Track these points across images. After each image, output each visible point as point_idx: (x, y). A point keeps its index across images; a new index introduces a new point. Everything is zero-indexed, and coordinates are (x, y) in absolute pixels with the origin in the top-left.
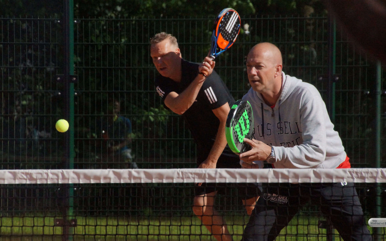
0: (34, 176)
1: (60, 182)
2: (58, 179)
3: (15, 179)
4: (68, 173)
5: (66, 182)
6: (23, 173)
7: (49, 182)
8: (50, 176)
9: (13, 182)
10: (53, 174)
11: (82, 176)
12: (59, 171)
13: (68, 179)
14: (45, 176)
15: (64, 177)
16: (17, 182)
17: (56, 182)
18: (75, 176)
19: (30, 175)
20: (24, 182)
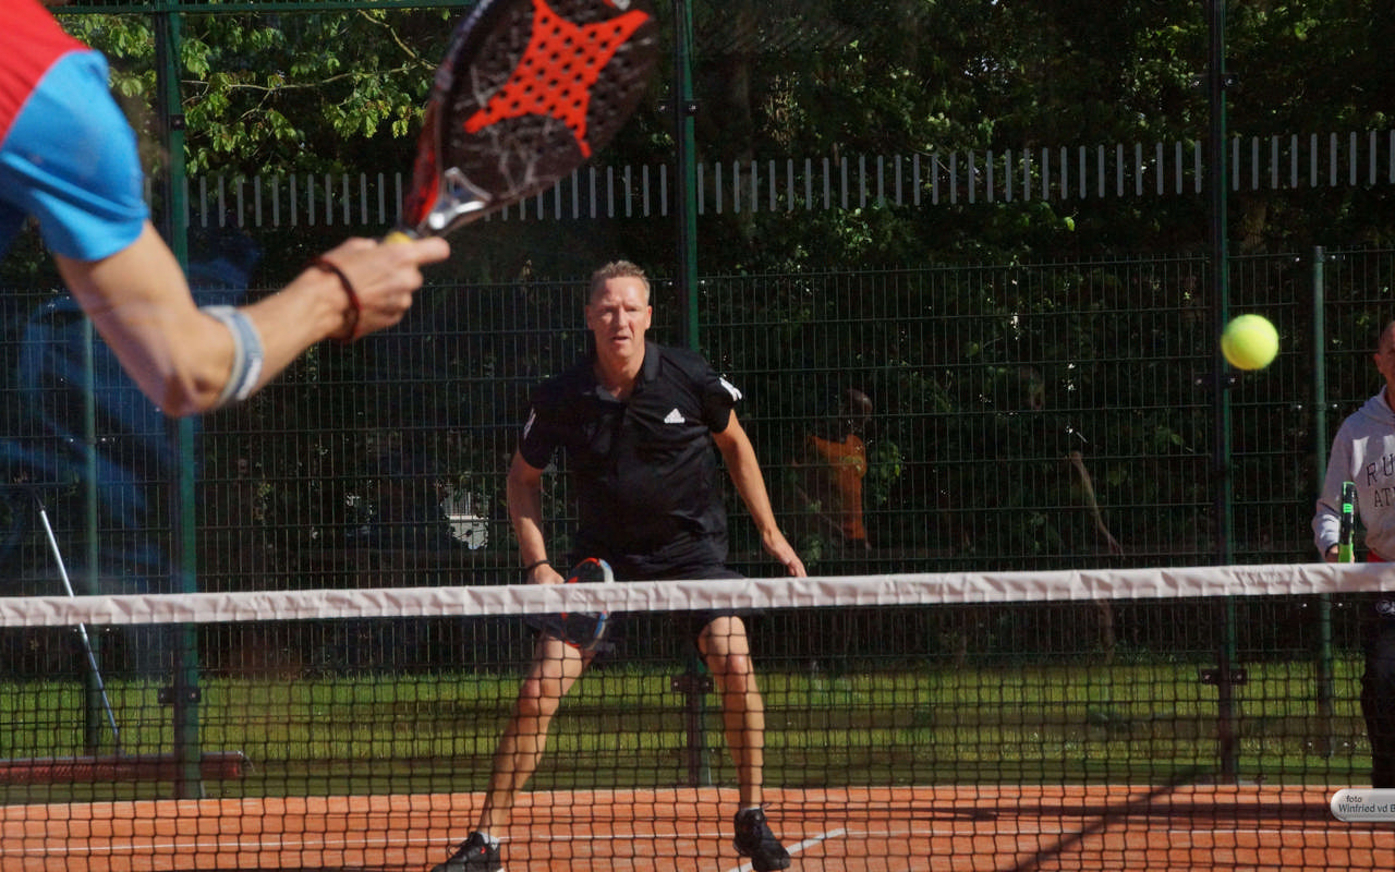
0: (601, 596)
1: (652, 607)
2: (647, 602)
3: (564, 602)
4: (667, 589)
5: (663, 606)
6: (579, 590)
7: (631, 608)
8: (633, 594)
9: (560, 609)
10: (637, 590)
11: (694, 595)
12: (649, 586)
13: (668, 601)
14: (622, 596)
15: (659, 598)
16: (569, 609)
17: (643, 606)
18: (681, 595)
19: (594, 593)
20: (581, 609)
